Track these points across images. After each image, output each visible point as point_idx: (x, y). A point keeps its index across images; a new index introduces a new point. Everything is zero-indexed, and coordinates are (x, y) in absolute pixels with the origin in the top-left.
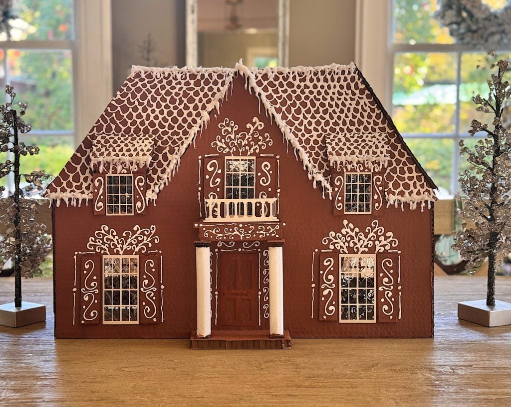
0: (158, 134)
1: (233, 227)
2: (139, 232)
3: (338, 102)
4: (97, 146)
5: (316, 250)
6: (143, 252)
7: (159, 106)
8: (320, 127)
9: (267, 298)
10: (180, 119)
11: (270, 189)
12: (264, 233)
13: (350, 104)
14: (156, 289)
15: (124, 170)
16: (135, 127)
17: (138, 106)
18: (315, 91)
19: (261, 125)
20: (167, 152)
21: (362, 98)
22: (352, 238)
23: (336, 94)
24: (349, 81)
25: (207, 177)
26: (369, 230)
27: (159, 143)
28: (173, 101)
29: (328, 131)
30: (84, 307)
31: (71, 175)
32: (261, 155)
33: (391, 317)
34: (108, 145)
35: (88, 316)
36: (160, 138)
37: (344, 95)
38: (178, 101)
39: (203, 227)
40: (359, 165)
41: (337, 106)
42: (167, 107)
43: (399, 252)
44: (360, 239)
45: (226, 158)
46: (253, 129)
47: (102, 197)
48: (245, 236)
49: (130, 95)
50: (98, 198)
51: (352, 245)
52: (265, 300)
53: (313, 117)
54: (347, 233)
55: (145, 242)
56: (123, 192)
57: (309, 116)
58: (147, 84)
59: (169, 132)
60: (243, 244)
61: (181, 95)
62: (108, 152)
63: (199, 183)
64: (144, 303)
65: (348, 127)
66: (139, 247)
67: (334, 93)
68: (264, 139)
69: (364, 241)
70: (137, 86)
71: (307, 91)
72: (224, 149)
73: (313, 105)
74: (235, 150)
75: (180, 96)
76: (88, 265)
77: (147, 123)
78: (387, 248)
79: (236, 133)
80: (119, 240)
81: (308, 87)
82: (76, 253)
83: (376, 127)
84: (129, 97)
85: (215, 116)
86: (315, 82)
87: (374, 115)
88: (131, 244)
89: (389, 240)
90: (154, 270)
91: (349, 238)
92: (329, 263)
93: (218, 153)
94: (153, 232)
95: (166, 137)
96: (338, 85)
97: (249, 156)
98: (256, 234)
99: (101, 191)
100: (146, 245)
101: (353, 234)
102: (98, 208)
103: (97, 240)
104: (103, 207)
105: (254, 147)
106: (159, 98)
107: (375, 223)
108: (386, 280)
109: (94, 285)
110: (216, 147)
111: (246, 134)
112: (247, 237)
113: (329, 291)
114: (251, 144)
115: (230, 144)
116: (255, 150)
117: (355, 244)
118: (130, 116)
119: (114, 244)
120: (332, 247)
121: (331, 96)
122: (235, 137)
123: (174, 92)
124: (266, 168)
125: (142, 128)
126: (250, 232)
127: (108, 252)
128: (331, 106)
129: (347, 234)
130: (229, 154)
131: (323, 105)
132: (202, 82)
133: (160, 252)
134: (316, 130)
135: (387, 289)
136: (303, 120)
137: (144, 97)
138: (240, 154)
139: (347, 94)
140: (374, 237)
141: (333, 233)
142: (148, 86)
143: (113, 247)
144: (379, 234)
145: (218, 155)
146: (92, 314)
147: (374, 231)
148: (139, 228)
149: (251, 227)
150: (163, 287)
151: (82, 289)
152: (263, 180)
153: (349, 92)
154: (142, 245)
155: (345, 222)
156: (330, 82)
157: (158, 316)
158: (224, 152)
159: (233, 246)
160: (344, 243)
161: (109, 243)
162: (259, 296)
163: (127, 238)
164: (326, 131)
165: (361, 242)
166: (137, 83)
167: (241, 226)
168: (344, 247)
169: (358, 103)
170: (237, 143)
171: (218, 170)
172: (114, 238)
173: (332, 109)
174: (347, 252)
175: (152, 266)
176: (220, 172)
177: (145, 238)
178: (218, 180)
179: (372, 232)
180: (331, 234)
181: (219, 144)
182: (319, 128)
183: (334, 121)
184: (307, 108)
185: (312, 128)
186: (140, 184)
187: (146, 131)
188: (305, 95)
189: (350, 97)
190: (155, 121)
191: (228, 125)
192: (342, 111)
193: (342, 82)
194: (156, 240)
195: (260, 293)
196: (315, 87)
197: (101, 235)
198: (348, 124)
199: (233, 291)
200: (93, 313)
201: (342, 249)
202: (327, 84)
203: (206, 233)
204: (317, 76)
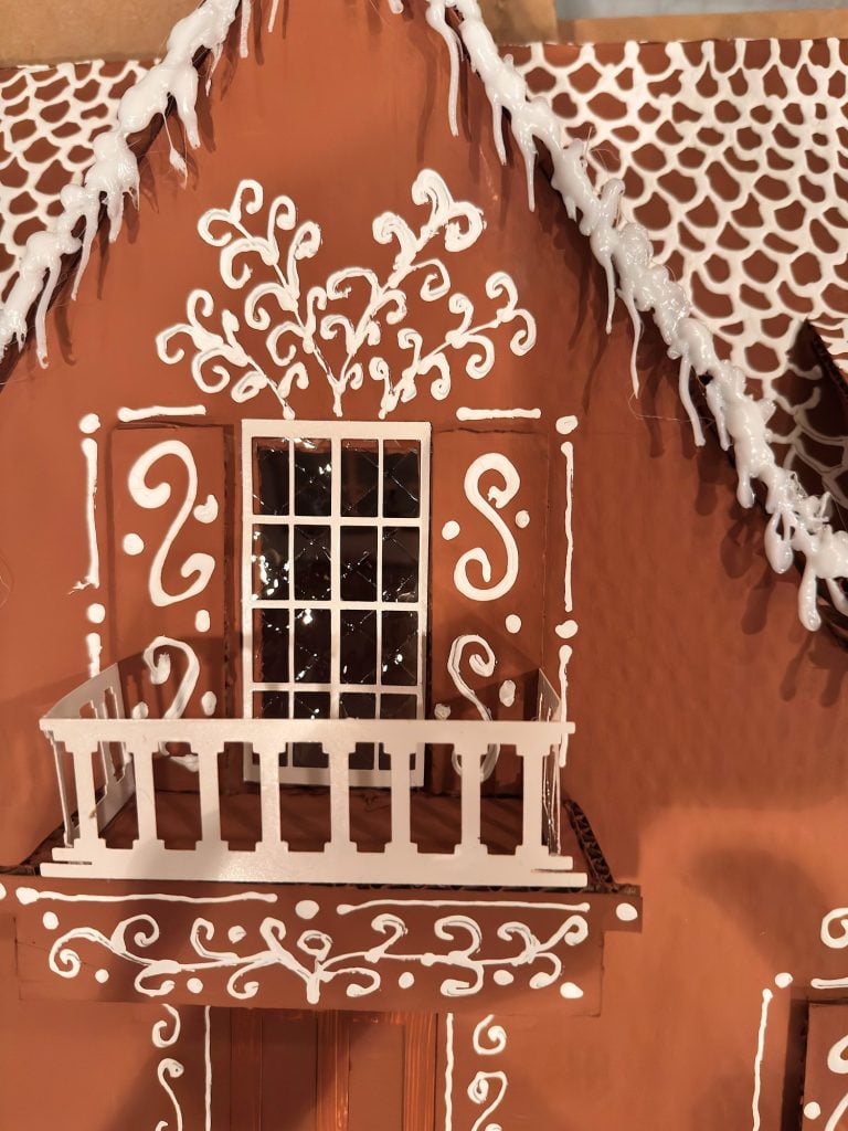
1: (251, 915)
11: (513, 624)
12: (478, 967)
18: (730, 131)
19: (463, 223)
25: (133, 544)
29: (821, 307)
32: (465, 414)
39: (43, 906)
41: (845, 191)
45: (252, 428)
46: (411, 245)
48: (341, 982)
53: (731, 240)
57: (709, 236)
63: (93, 577)
67: (821, 139)
68: (485, 309)
71: (689, 131)
72: (237, 373)
73: (728, 189)
74: (303, 383)
79: (312, 273)
81: (695, 116)
85: (176, 159)
86: (725, 92)
93: (200, 397)
97: (391, 417)
98: (415, 967)
105: (421, 366)
110: (187, 361)
111: (372, 278)
112: (354, 991)
114: (404, 344)
115: (271, 344)
116: (423, 382)
121: (809, 153)
122: (302, 301)
124: (494, 492)
126: (375, 955)
128: (816, 194)
130: (265, 405)
131: (773, 188)
134: (754, 299)
136: (685, 251)
138: (338, 409)
145: (200, 410)
149: (379, 924)
152: (473, 570)
156: (795, 95)
158: (238, 395)
164: (806, 305)
167: (307, 909)
170: (317, 336)
171: (200, 500)
173: (825, 206)
176: (209, 512)
178: (202, 565)
181: (207, 343)
182: (771, 289)
183: (840, 256)
185: (731, 287)
188: (681, 147)
191: (256, 225)
196: (727, 112)
202: (784, 103)
203: (65, 946)
204: (733, 71)
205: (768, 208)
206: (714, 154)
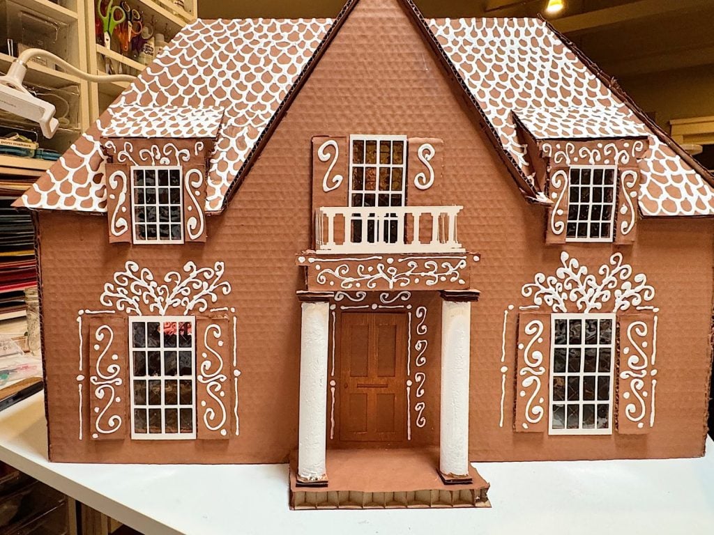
0: (230, 107)
1: (375, 263)
2: (195, 273)
3: (521, 63)
4: (120, 120)
5: (511, 307)
6: (202, 310)
7: (231, 66)
8: (500, 98)
9: (422, 392)
10: (267, 86)
12: (436, 276)
13: (543, 66)
14: (225, 378)
15: (164, 158)
16: (191, 96)
17: (198, 67)
18: (482, 49)
20: (245, 135)
21: (561, 58)
22: (575, 284)
23: (517, 53)
24: (533, 34)
26: (604, 270)
27: (232, 121)
28: (254, 60)
29: (515, 105)
30: (97, 410)
31: (72, 171)
33: (641, 425)
34: (139, 119)
35: (104, 425)
36: (232, 113)
37: (530, 54)
38: (262, 61)
39: (316, 263)
40: (594, 151)
41: (522, 69)
42: (245, 68)
43: (656, 310)
44: (588, 287)
45: (353, 137)
47: (124, 209)
48: (399, 282)
49: (184, 51)
50: (116, 211)
51: (573, 297)
52: (418, 396)
53: (485, 84)
54: (567, 275)
55: (204, 292)
56: (163, 199)
58: (213, 36)
59: (247, 105)
60: (381, 296)
61: (268, 52)
62: (136, 128)
64: (204, 403)
65: (546, 98)
66: (194, 302)
67: (512, 52)
69: (595, 290)
70: (198, 39)
71: (469, 49)
73: (483, 69)
75: (266, 54)
76: (102, 335)
77: (211, 90)
78: (636, 302)
80: (159, 289)
81: (471, 44)
82: (81, 312)
83: (594, 99)
84: (183, 54)
86: (480, 35)
87: (585, 82)
88: (180, 296)
89: (638, 288)
90: (221, 343)
91: (570, 284)
92: (535, 329)
94: (220, 274)
95: (242, 112)
96: (516, 41)
99: (122, 198)
100: (207, 297)
101: (577, 278)
102: (118, 229)
103: (119, 289)
104: (126, 228)
106: (231, 56)
107: (617, 259)
108: (634, 359)
109: (113, 371)
112: (403, 284)
113: (534, 380)
117: (579, 295)
118: (184, 81)
119: (149, 297)
120: (538, 301)
121: (509, 56)
123: (256, 48)
124: (427, 155)
125: (203, 98)
127: (138, 311)
128: (512, 70)
129: (565, 279)
131: (497, 68)
132: (301, 35)
133: (233, 310)
134: (493, 103)
135: (634, 375)
137: (208, 54)
139: (535, 53)
140: (612, 282)
141: (541, 276)
142: (215, 39)
143: (147, 302)
144: (622, 277)
146: (111, 423)
147: (614, 272)
148: (195, 267)
150: (237, 373)
151: (92, 378)
152: (420, 178)
153: (538, 50)
154: (200, 298)
155: (565, 256)
156: (503, 37)
157: (230, 426)
159: (362, 299)
160: (560, 293)
161: (140, 293)
162: (408, 389)
163: (171, 286)
164: (510, 105)
165: (591, 291)
166: (197, 35)
167: (389, 261)
168: (560, 300)
169: (555, 65)
172: (149, 285)
173: (514, 74)
174: (565, 310)
175: (217, 335)
177: (206, 284)
178: (339, 178)
179: (610, 274)
180: (538, 278)
182: (499, 100)
183: (520, 90)
184: (473, 72)
185: (486, 100)
186: (194, 184)
187: (209, 102)
188: (467, 54)
189: (541, 57)
190: (224, 88)
192: (531, 77)
193: (522, 36)
194: (224, 289)
195: (409, 383)
196: (481, 42)
197: (124, 278)
198: (545, 95)
199: (362, 381)
200: (114, 420)
201: (556, 305)
202: (500, 40)
203: (321, 275)
204: (482, 29)
205: (496, 74)
206: (478, 56)
